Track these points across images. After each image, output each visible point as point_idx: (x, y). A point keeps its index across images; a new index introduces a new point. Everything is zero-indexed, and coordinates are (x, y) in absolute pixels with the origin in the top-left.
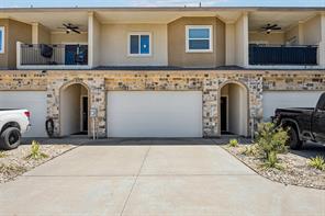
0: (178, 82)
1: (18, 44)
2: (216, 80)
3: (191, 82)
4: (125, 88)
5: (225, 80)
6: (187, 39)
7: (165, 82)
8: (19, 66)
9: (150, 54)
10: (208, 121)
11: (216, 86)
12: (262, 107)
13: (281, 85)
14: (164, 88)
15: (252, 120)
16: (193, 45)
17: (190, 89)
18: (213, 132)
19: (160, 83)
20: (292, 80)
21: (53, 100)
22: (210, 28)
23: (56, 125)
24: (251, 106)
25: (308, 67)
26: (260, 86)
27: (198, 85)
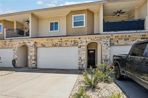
0: (67, 42)
1: (5, 29)
2: (85, 41)
3: (73, 42)
4: (44, 46)
5: (89, 41)
6: (73, 21)
7: (61, 43)
8: (5, 38)
9: (58, 31)
10: (80, 61)
11: (85, 44)
12: (110, 54)
13: (122, 42)
14: (60, 46)
15: (103, 61)
16: (75, 24)
17: (73, 46)
18: (83, 67)
19: (59, 43)
20: (128, 39)
21: (15, 52)
22: (84, 15)
23: (16, 62)
24: (103, 54)
25: (138, 31)
26: (109, 43)
27: (76, 44)
